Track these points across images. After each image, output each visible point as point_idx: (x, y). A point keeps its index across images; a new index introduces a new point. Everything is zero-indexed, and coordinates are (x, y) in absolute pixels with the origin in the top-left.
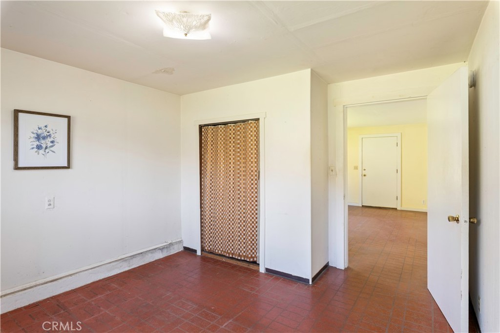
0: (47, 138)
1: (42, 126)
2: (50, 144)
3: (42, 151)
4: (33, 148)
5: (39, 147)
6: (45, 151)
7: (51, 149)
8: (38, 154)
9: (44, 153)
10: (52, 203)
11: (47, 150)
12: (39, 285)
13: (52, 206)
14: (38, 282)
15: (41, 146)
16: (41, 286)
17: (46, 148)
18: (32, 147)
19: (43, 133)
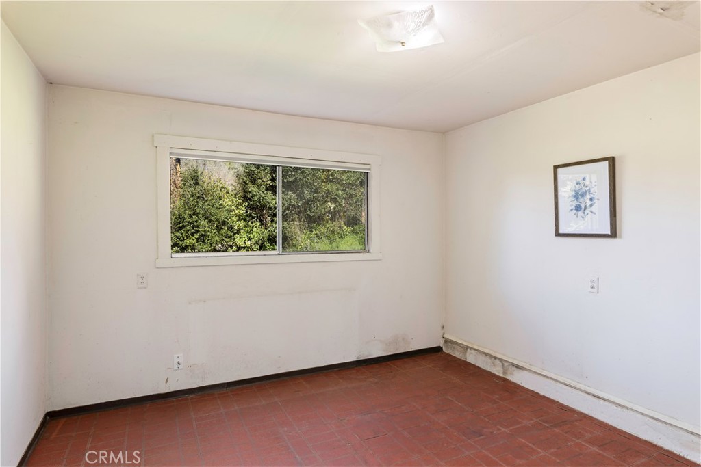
0: (586, 194)
1: (580, 179)
2: (589, 203)
3: (580, 213)
4: (572, 210)
5: (578, 208)
6: (584, 213)
7: (591, 209)
8: (577, 217)
9: (583, 215)
10: (595, 285)
11: (586, 212)
12: (578, 389)
13: (595, 290)
14: (579, 386)
15: (579, 205)
16: (580, 393)
17: (585, 208)
18: (571, 208)
19: (581, 189)
